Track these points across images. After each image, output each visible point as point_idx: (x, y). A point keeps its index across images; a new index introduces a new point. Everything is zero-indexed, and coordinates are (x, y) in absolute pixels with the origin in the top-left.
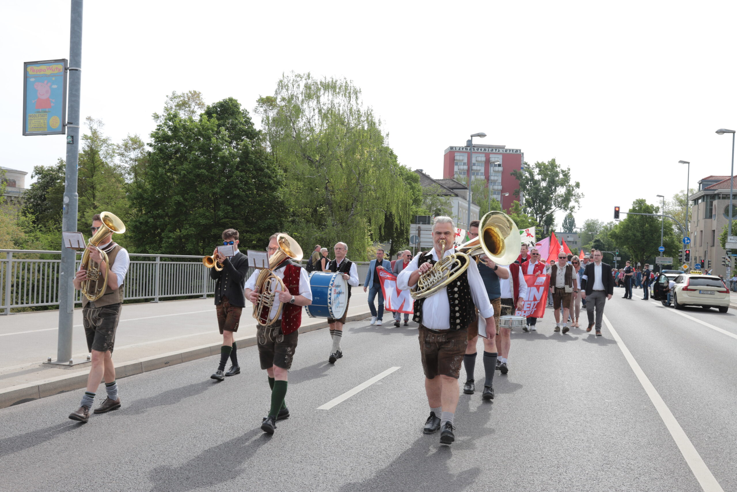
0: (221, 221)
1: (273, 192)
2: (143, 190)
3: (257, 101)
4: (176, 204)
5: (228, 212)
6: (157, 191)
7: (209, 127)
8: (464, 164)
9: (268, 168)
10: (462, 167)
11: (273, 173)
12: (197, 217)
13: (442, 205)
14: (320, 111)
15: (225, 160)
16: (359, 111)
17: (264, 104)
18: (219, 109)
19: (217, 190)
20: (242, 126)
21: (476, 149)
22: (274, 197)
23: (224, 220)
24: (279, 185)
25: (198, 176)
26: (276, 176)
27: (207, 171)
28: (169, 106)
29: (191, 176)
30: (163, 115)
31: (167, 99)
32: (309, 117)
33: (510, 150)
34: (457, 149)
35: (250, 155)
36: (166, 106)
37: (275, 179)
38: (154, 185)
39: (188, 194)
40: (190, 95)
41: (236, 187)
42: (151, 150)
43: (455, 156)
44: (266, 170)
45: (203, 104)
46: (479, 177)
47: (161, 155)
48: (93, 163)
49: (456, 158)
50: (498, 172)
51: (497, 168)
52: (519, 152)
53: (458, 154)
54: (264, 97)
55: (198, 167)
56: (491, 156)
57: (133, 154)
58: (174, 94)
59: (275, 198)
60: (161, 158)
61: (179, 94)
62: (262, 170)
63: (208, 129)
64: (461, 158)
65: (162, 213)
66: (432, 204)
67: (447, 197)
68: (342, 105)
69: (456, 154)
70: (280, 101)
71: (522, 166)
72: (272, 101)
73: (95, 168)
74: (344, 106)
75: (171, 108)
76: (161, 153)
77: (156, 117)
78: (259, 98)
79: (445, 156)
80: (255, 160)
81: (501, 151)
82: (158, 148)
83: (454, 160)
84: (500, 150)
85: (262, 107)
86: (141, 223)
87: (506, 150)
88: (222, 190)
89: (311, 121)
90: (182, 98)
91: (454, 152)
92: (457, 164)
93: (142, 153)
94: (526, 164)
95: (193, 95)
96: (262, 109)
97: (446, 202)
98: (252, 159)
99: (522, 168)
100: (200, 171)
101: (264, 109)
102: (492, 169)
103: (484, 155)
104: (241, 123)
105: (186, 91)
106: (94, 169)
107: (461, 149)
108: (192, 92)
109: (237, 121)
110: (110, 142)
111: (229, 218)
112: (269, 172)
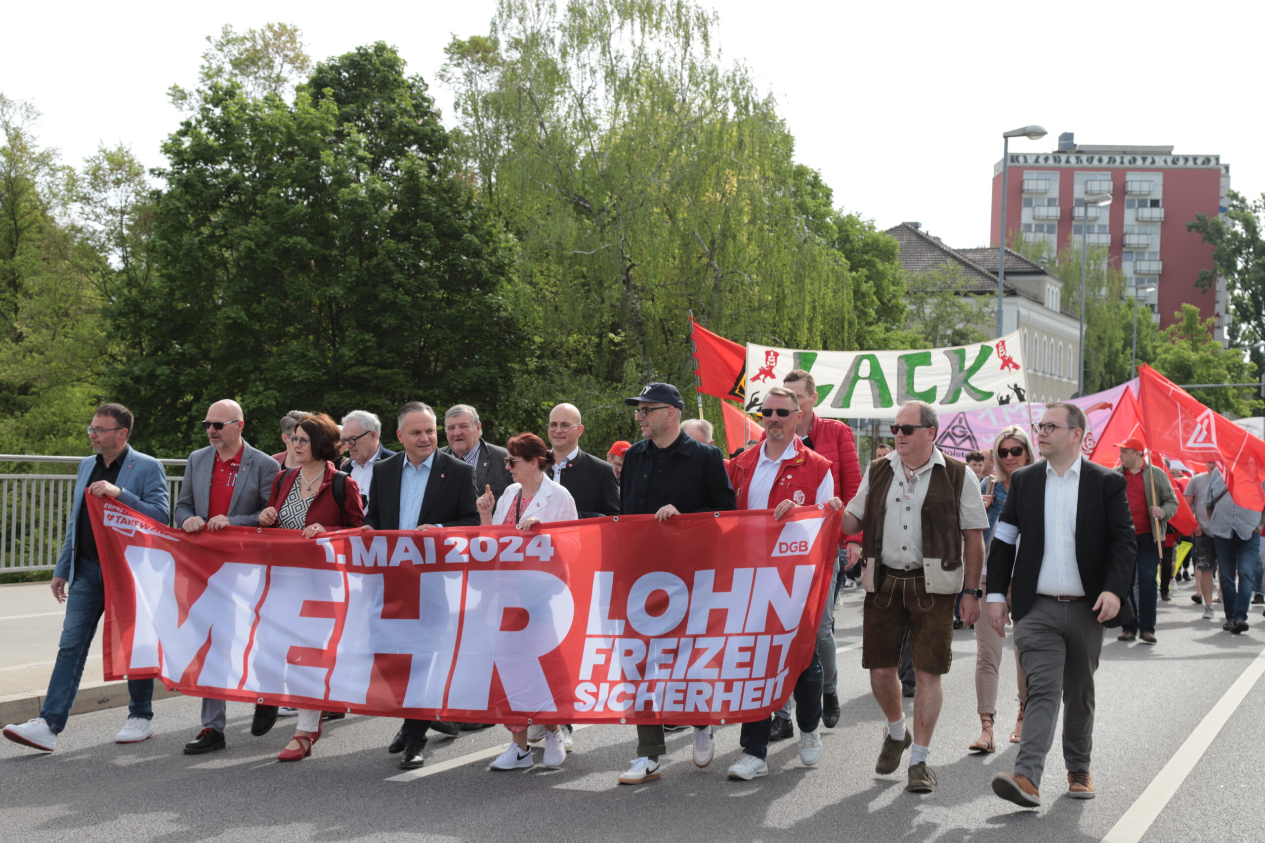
0: (349, 372)
1: (486, 293)
2: (141, 291)
3: (447, 51)
4: (228, 327)
5: (366, 349)
6: (178, 294)
7: (317, 123)
8: (1051, 202)
9: (473, 229)
10: (1043, 212)
11: (487, 242)
12: (286, 363)
13: (968, 321)
14: (611, 74)
15: (359, 210)
16: (713, 71)
17: (463, 56)
18: (346, 75)
19: (337, 291)
20: (406, 119)
21: (1084, 158)
22: (489, 308)
23: (355, 370)
24: (503, 274)
25: (286, 253)
26: (495, 251)
27: (310, 240)
28: (214, 66)
29: (269, 255)
30: (198, 91)
31: (208, 45)
32: (579, 92)
33: (1186, 159)
34: (1031, 161)
35: (425, 196)
36: (206, 65)
37: (493, 259)
38: (171, 278)
39: (259, 302)
40: (270, 34)
41: (388, 282)
42: (162, 185)
43: (1022, 182)
44: (468, 236)
45: (305, 60)
46: (1092, 238)
47: (188, 197)
48: (14, 219)
49: (1026, 187)
50: (1151, 221)
51: (1147, 212)
52: (1213, 163)
53: (1034, 174)
54: (464, 37)
55: (289, 228)
56: (1129, 177)
57: (115, 197)
58: (226, 33)
59: (491, 309)
60: (189, 205)
61: (241, 34)
62: (456, 235)
63: (313, 129)
64: (1042, 185)
65: (194, 351)
66: (940, 319)
67: (983, 299)
68: (667, 58)
69: (1026, 175)
70: (507, 51)
71: (1224, 202)
72: (487, 51)
73: (18, 231)
74: (673, 60)
75: (220, 71)
76: (187, 193)
77: (179, 95)
78: (451, 41)
79: (995, 180)
80: (437, 208)
81: (1160, 162)
82: (179, 180)
83: (1022, 191)
84: (1157, 158)
85: (459, 65)
86: (137, 379)
87: (1175, 160)
88: (350, 290)
89: (585, 102)
90: (248, 44)
91: (1021, 170)
92: (1029, 203)
93: (138, 194)
94: (1235, 196)
95: (277, 36)
96: (459, 72)
97: (980, 311)
98: (429, 206)
99: (1223, 210)
100: (291, 241)
101: (466, 70)
102: (1129, 216)
103: (1108, 175)
104: (404, 112)
105: (259, 26)
106: (18, 235)
107: (1041, 161)
108: (276, 28)
109: (393, 106)
110: (57, 162)
111: (369, 365)
112: (477, 241)
